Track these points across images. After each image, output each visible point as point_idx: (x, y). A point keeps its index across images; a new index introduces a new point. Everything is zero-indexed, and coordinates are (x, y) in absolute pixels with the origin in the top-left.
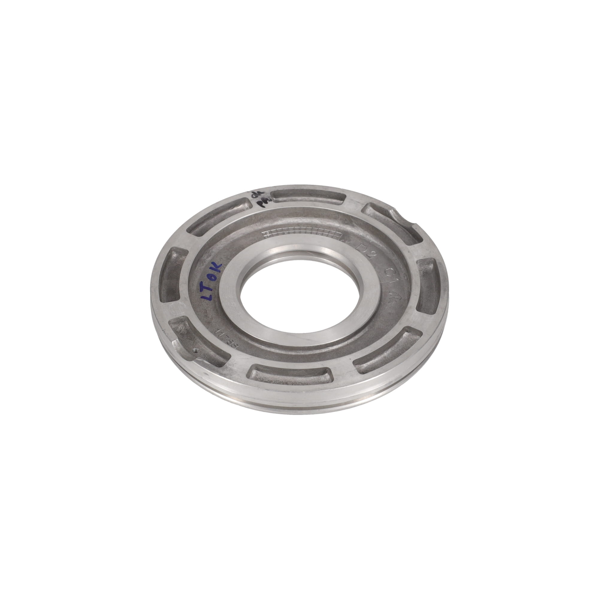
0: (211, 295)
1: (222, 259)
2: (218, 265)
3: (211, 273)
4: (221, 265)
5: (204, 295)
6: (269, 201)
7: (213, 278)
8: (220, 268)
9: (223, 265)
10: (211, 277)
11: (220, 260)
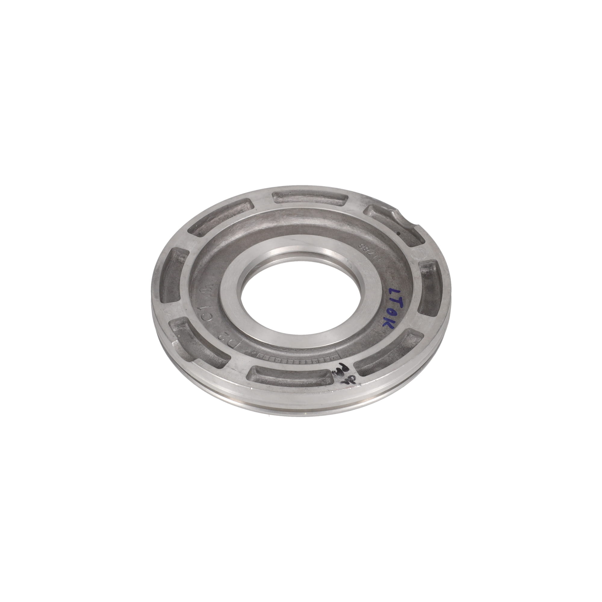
0: (390, 294)
1: (384, 333)
2: (387, 325)
3: (393, 317)
4: (383, 326)
5: (397, 294)
6: (335, 372)
7: (390, 312)
8: (384, 322)
9: (382, 325)
10: (392, 313)
11: (385, 331)
